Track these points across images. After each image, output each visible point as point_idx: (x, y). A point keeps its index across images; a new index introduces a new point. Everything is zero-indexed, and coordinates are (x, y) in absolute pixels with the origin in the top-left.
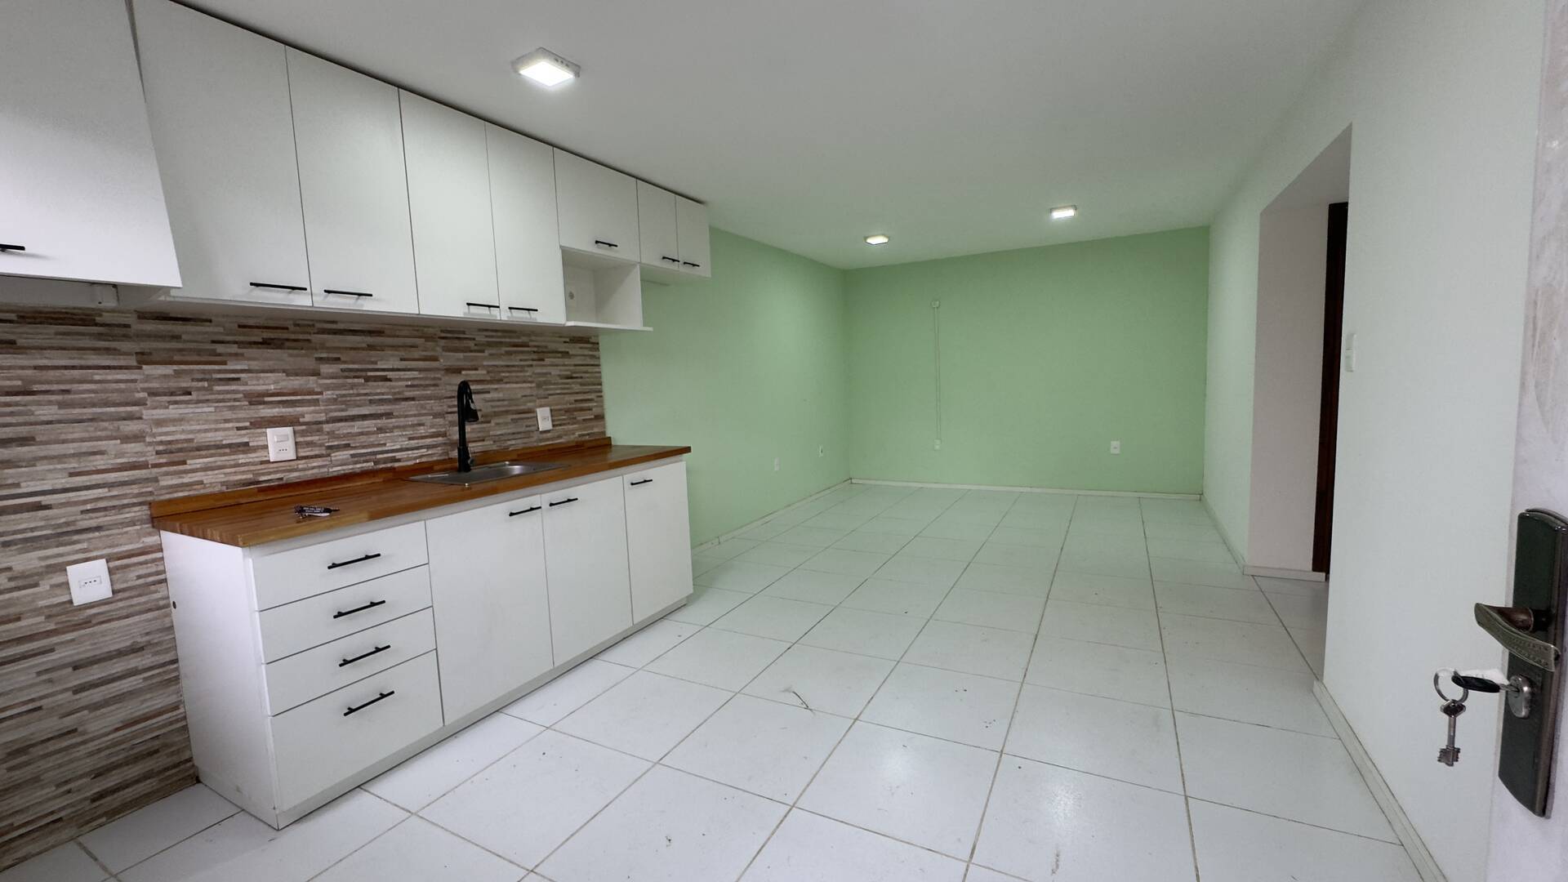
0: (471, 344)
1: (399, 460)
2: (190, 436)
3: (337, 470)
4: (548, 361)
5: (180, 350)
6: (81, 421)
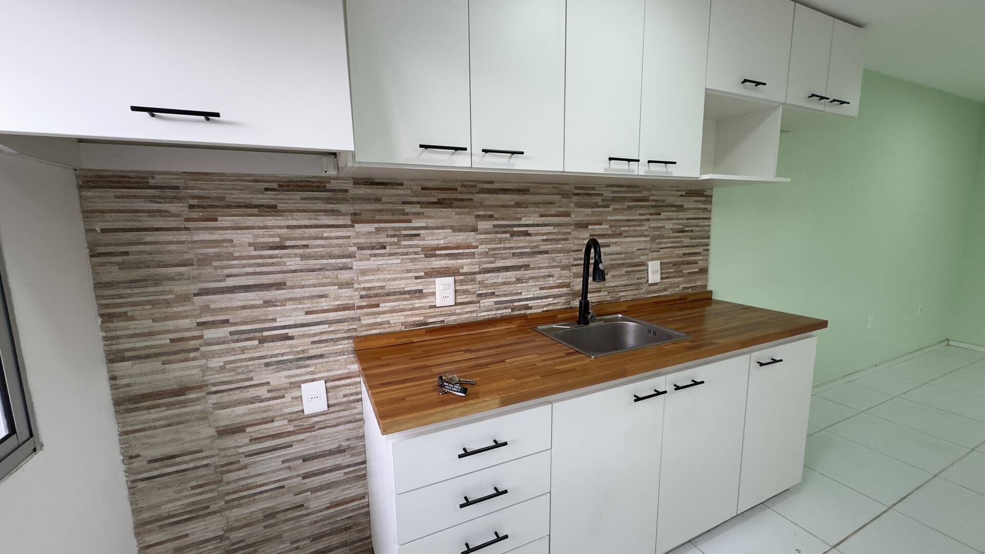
0: (599, 200)
1: (530, 308)
2: (383, 284)
3: (484, 315)
4: (664, 215)
5: (380, 211)
6: (314, 270)
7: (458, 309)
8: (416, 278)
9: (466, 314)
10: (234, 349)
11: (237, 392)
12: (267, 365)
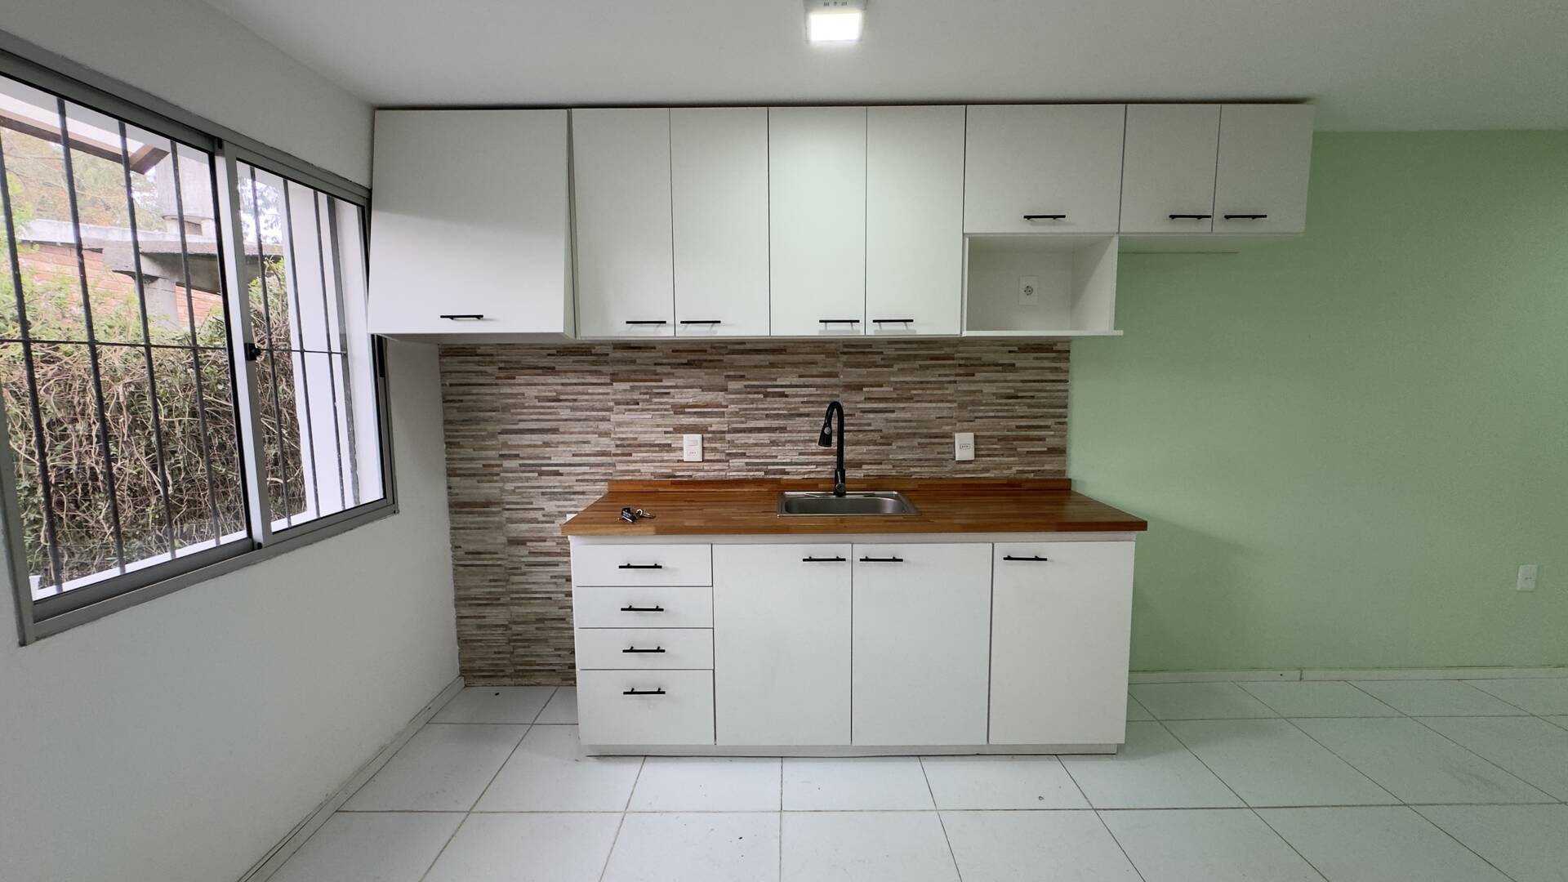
0: (878, 358)
2: (636, 436)
3: (733, 475)
4: (979, 376)
5: (635, 371)
6: (580, 420)
7: (706, 466)
8: (666, 432)
9: (712, 472)
10: (521, 478)
11: (521, 512)
12: (543, 494)
